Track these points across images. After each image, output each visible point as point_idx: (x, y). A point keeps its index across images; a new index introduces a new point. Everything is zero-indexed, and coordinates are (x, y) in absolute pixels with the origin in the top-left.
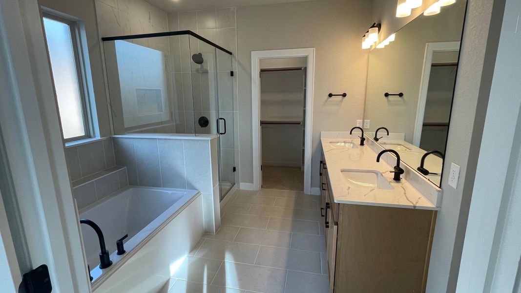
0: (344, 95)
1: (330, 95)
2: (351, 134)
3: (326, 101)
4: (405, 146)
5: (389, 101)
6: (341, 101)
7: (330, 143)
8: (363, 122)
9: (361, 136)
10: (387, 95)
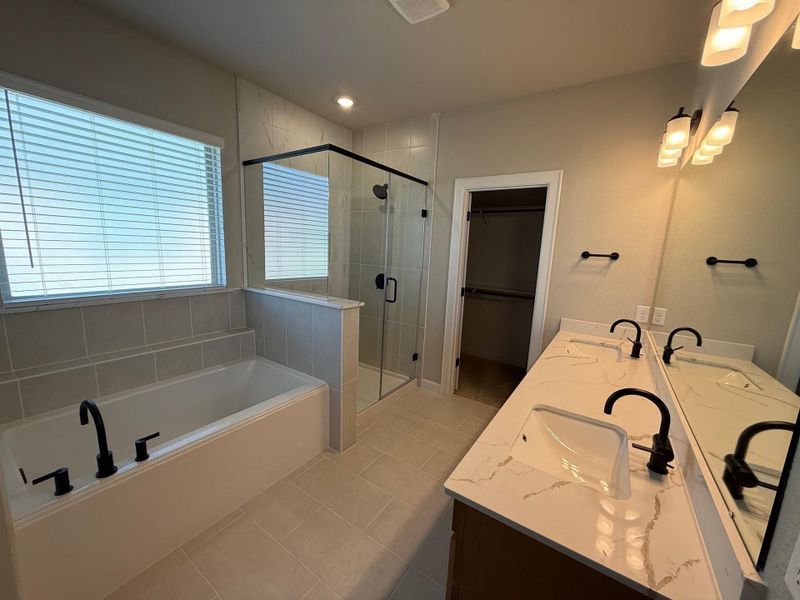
0: (615, 256)
1: (586, 255)
2: (612, 330)
3: (577, 264)
4: (748, 375)
5: (715, 274)
6: (608, 267)
7: (571, 341)
8: (652, 310)
9: (634, 339)
10: (712, 261)
